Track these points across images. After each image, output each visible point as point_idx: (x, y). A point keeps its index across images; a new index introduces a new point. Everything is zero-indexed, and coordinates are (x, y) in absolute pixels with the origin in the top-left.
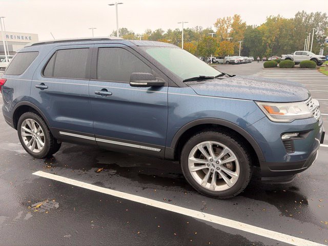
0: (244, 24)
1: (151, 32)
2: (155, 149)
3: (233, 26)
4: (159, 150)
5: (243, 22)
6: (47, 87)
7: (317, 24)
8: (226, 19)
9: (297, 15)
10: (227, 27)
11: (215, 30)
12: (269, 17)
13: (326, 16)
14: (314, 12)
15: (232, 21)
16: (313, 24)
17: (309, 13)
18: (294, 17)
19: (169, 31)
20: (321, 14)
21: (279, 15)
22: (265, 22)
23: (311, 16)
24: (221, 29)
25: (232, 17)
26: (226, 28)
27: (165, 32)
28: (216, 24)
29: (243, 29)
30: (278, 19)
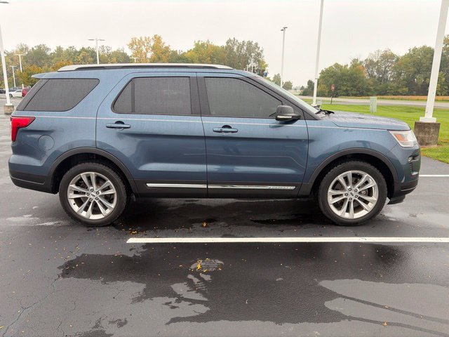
0: (167, 48)
1: (27, 48)
2: (289, 188)
3: (153, 49)
4: (292, 188)
5: (166, 45)
6: (129, 126)
7: (250, 55)
8: (143, 39)
9: (227, 43)
10: (146, 49)
11: (129, 53)
12: (197, 42)
13: (259, 46)
14: (246, 41)
15: (152, 43)
16: (246, 54)
17: (240, 41)
18: (225, 45)
19: (59, 49)
20: (253, 43)
21: (208, 41)
22: (193, 47)
23: (243, 44)
24: (138, 52)
25: (151, 38)
26: (144, 51)
27: (53, 51)
28: (131, 46)
29: (167, 55)
30: (207, 45)
